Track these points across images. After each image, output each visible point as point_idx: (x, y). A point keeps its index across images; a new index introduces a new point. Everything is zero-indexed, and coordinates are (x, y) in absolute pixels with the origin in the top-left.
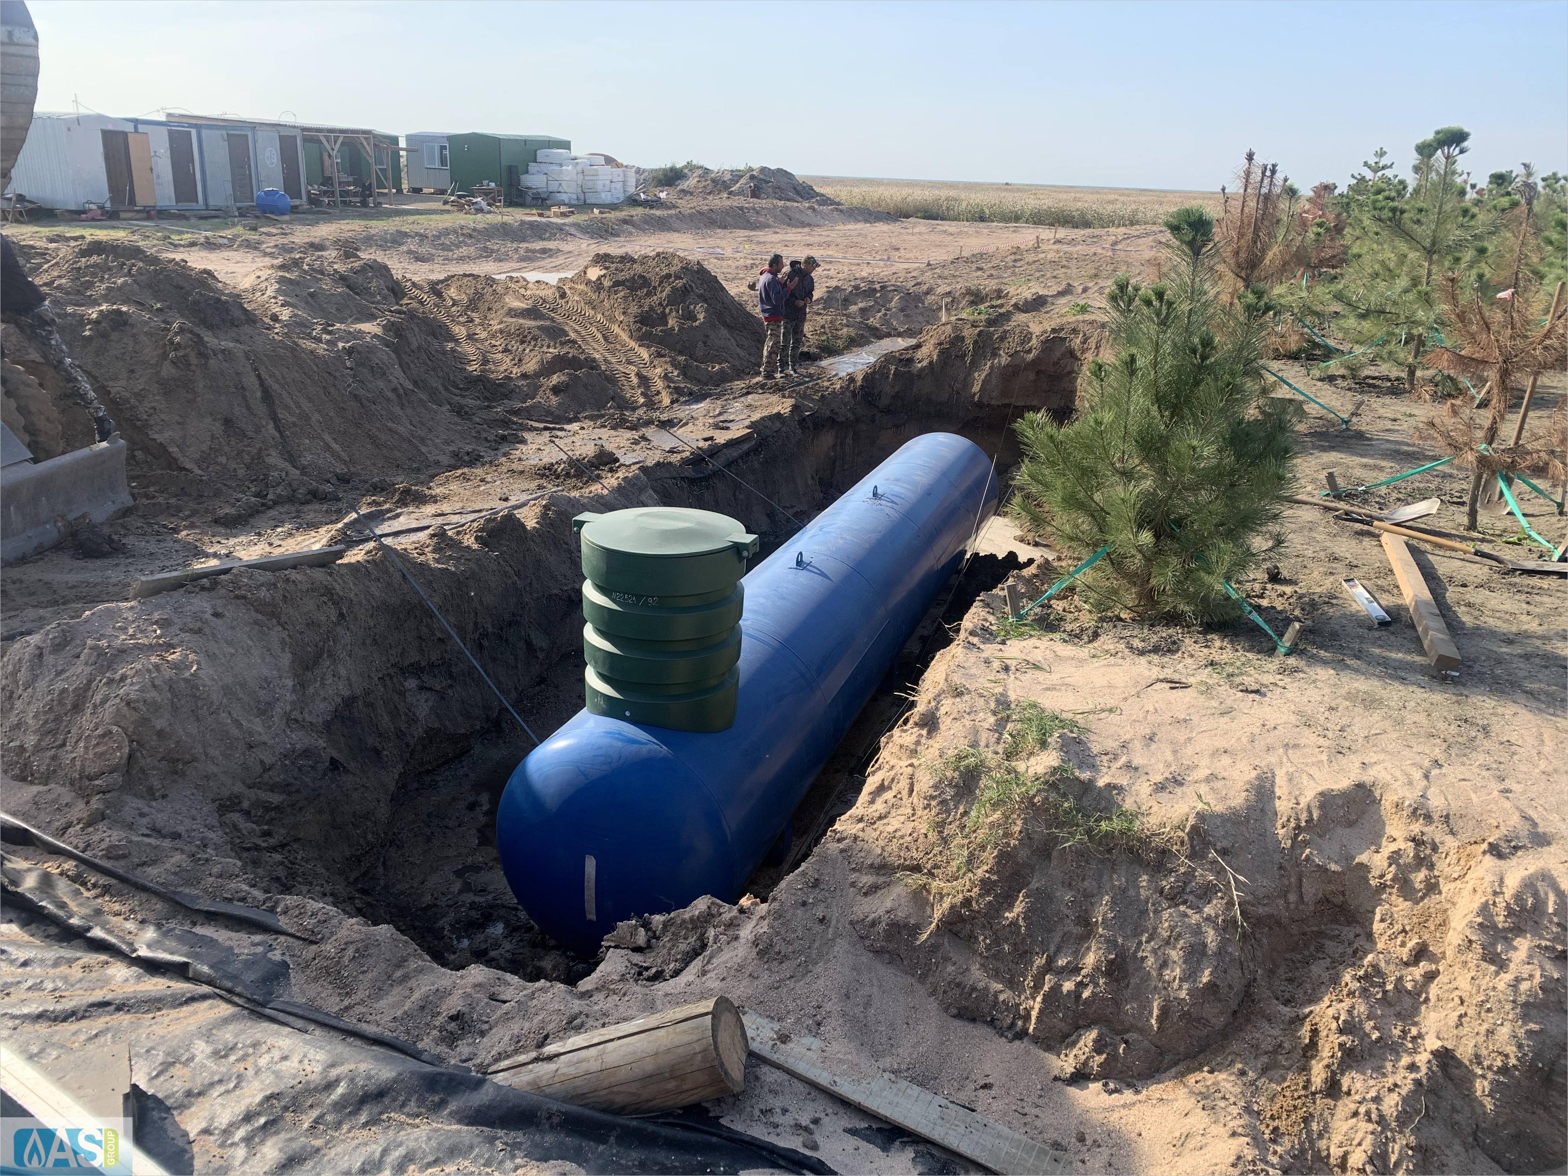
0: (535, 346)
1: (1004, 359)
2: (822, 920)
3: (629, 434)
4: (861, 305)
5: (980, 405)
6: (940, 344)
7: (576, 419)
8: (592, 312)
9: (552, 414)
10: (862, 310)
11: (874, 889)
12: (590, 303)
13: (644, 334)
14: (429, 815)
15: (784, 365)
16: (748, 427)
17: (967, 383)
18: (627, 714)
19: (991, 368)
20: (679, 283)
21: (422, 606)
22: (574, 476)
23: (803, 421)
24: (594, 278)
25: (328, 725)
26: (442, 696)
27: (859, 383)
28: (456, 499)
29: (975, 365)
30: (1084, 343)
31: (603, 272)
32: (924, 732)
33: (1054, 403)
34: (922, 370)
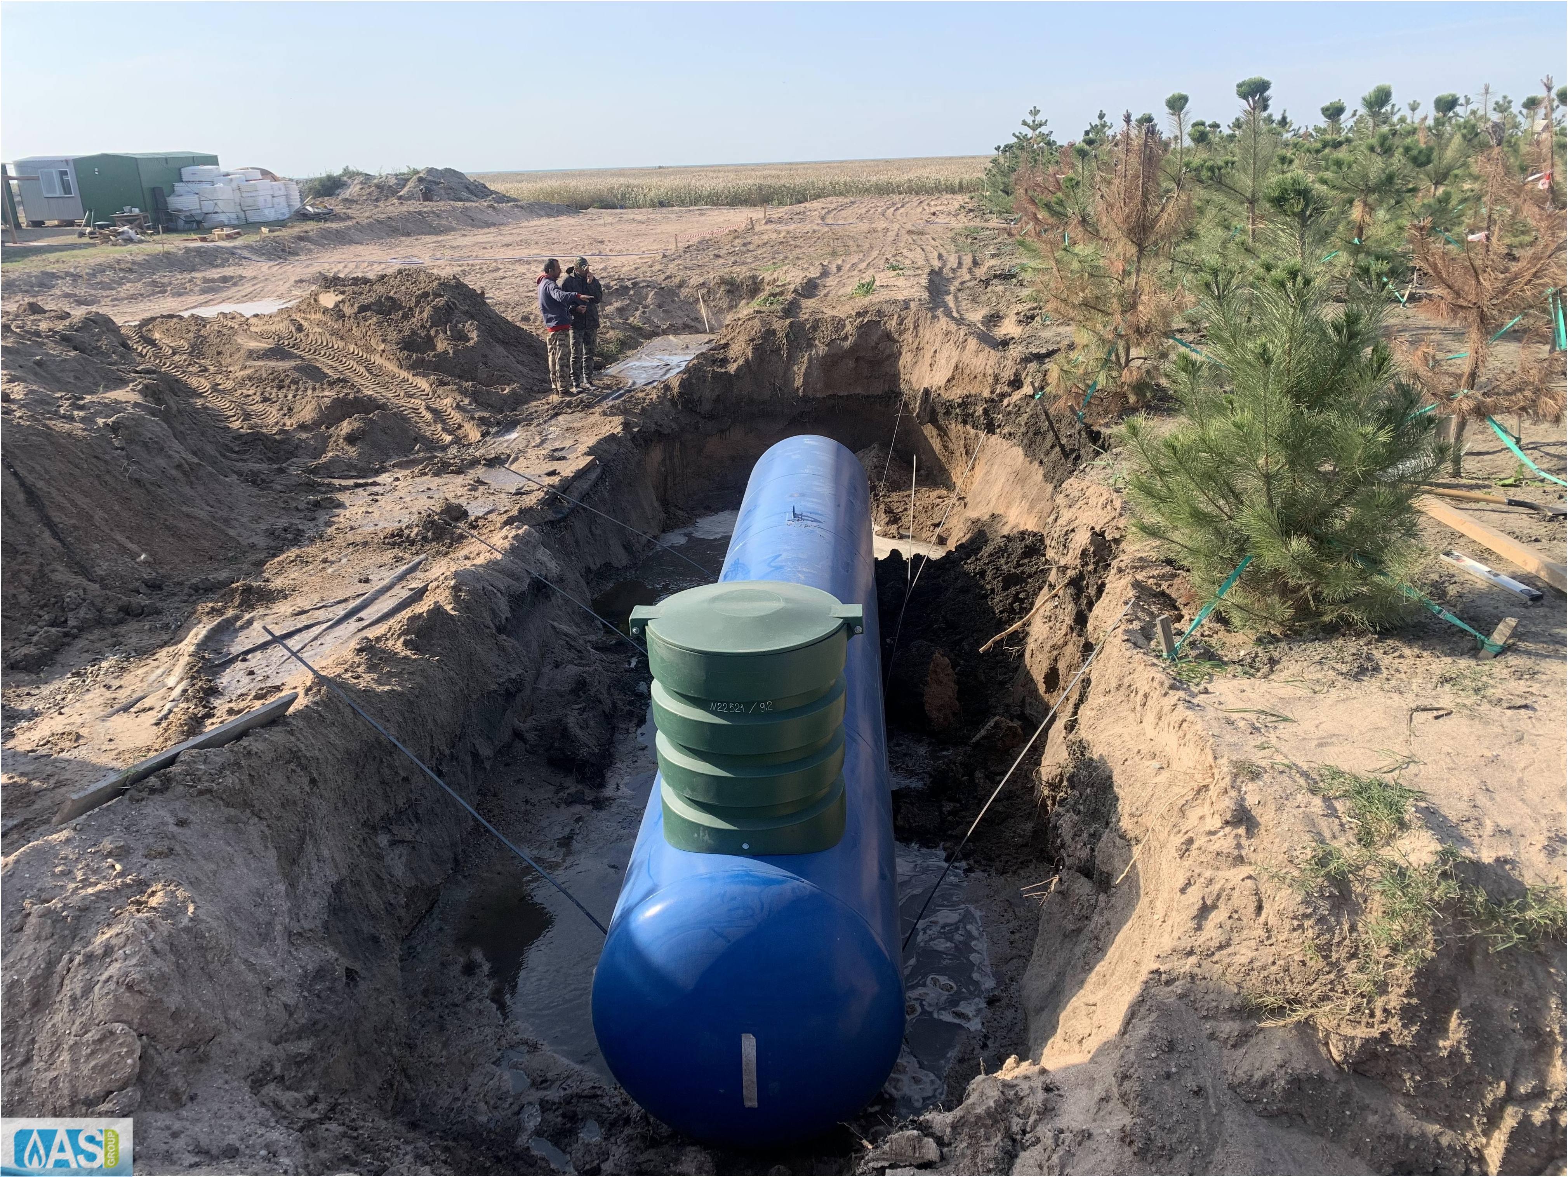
0: (297, 390)
1: (821, 350)
2: (1198, 1092)
3: (460, 480)
4: (617, 305)
5: (805, 399)
6: (752, 340)
7: (383, 470)
8: (341, 344)
9: (355, 467)
10: (620, 310)
11: (1243, 1038)
12: (334, 333)
13: (415, 362)
14: (425, 992)
15: (578, 379)
16: (587, 454)
17: (788, 379)
18: (745, 846)
19: (810, 359)
20: (441, 302)
21: (380, 743)
22: (433, 540)
23: (634, 438)
24: (331, 305)
26: (413, 846)
27: (676, 391)
28: (306, 589)
29: (792, 359)
30: (901, 323)
31: (340, 297)
32: (1242, 831)
33: (878, 388)
34: (739, 369)
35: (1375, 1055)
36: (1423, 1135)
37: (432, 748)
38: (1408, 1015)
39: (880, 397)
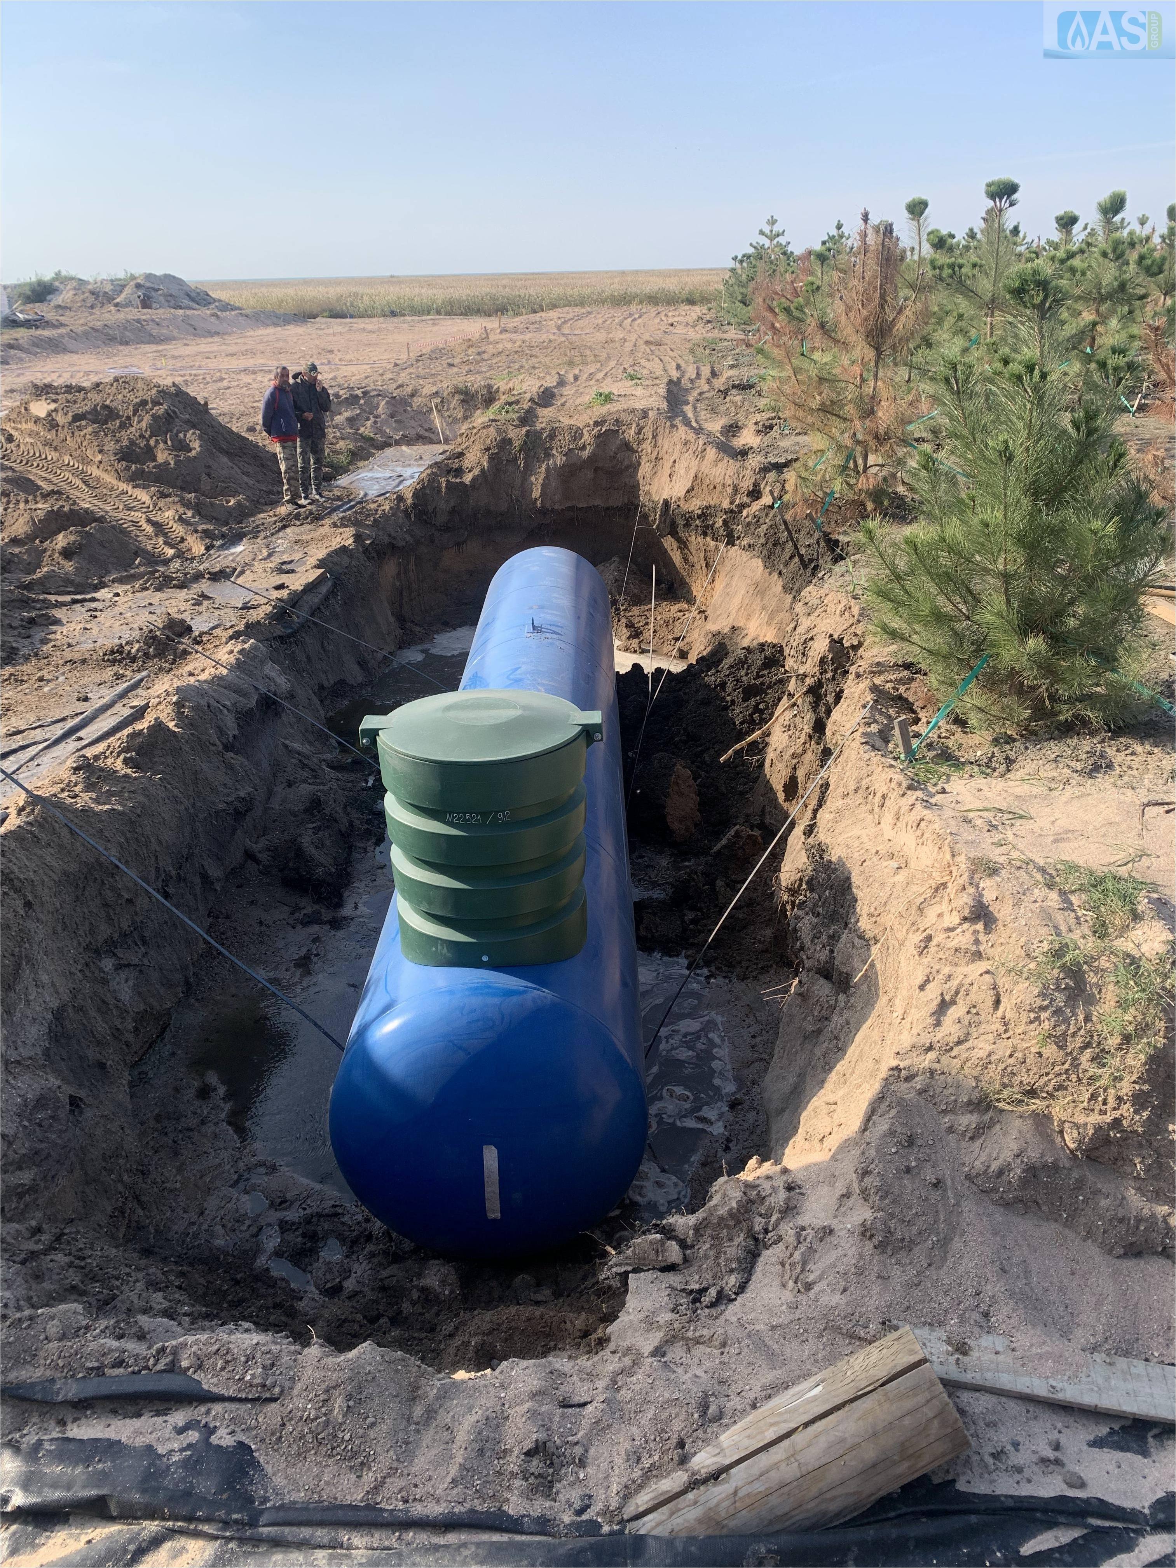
0: (8, 502)
1: (559, 460)
2: (937, 1185)
3: (183, 594)
4: (347, 414)
5: (543, 511)
6: (488, 449)
7: (102, 585)
8: (55, 455)
9: (72, 582)
10: (351, 420)
11: (981, 1130)
12: (47, 443)
13: (134, 473)
14: (158, 1118)
15: (306, 490)
16: (317, 567)
17: (525, 490)
18: (485, 959)
19: (548, 469)
20: (160, 410)
21: (101, 865)
22: (155, 656)
23: (366, 551)
24: (43, 414)
25: (46, 1053)
26: (140, 969)
27: (410, 501)
28: (21, 708)
29: (529, 470)
30: (639, 433)
31: (53, 406)
32: (980, 926)
33: (617, 500)
34: (474, 479)
35: (1107, 1141)
36: (1153, 1215)
37: (157, 869)
38: (1139, 1100)
39: (619, 509)
